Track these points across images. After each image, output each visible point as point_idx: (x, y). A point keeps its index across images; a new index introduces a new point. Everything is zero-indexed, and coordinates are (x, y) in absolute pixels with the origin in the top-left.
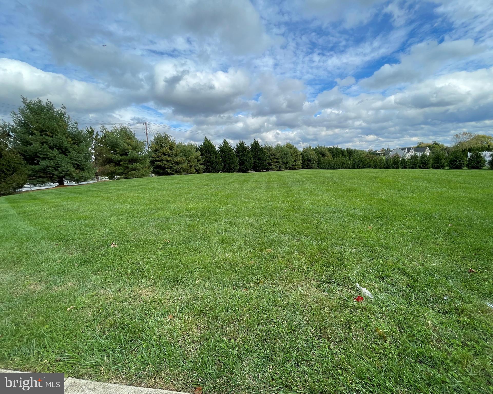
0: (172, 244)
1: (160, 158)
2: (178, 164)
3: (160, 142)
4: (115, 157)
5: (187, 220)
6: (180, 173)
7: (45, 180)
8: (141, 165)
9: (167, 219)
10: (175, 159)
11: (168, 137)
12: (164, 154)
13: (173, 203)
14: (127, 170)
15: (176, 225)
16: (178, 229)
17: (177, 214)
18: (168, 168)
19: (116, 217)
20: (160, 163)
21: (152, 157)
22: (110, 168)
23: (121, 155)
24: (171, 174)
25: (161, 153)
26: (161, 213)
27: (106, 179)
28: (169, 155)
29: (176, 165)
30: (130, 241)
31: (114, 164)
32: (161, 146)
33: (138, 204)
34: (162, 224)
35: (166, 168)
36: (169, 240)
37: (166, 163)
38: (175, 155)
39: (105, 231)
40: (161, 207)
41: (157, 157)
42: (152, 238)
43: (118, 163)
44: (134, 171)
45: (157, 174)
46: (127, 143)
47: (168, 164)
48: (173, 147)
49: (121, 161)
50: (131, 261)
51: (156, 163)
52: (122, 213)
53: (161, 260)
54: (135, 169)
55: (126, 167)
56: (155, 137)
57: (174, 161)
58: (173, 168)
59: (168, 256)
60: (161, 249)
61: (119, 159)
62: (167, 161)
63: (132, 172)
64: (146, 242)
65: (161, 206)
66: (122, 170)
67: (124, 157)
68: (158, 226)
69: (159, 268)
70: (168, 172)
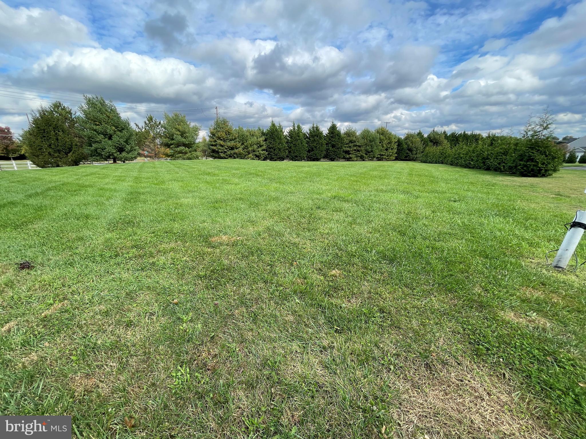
1: (216, 143)
2: (232, 149)
3: (218, 126)
6: (235, 158)
10: (229, 144)
11: (227, 122)
20: (215, 148)
21: (210, 142)
24: (225, 158)
25: (218, 137)
28: (224, 140)
32: (218, 131)
35: (219, 153)
37: (220, 147)
38: (230, 140)
41: (214, 141)
44: (181, 154)
45: (215, 158)
46: (176, 128)
47: (222, 148)
48: (229, 132)
51: (212, 147)
54: (181, 152)
55: (175, 150)
58: (227, 153)
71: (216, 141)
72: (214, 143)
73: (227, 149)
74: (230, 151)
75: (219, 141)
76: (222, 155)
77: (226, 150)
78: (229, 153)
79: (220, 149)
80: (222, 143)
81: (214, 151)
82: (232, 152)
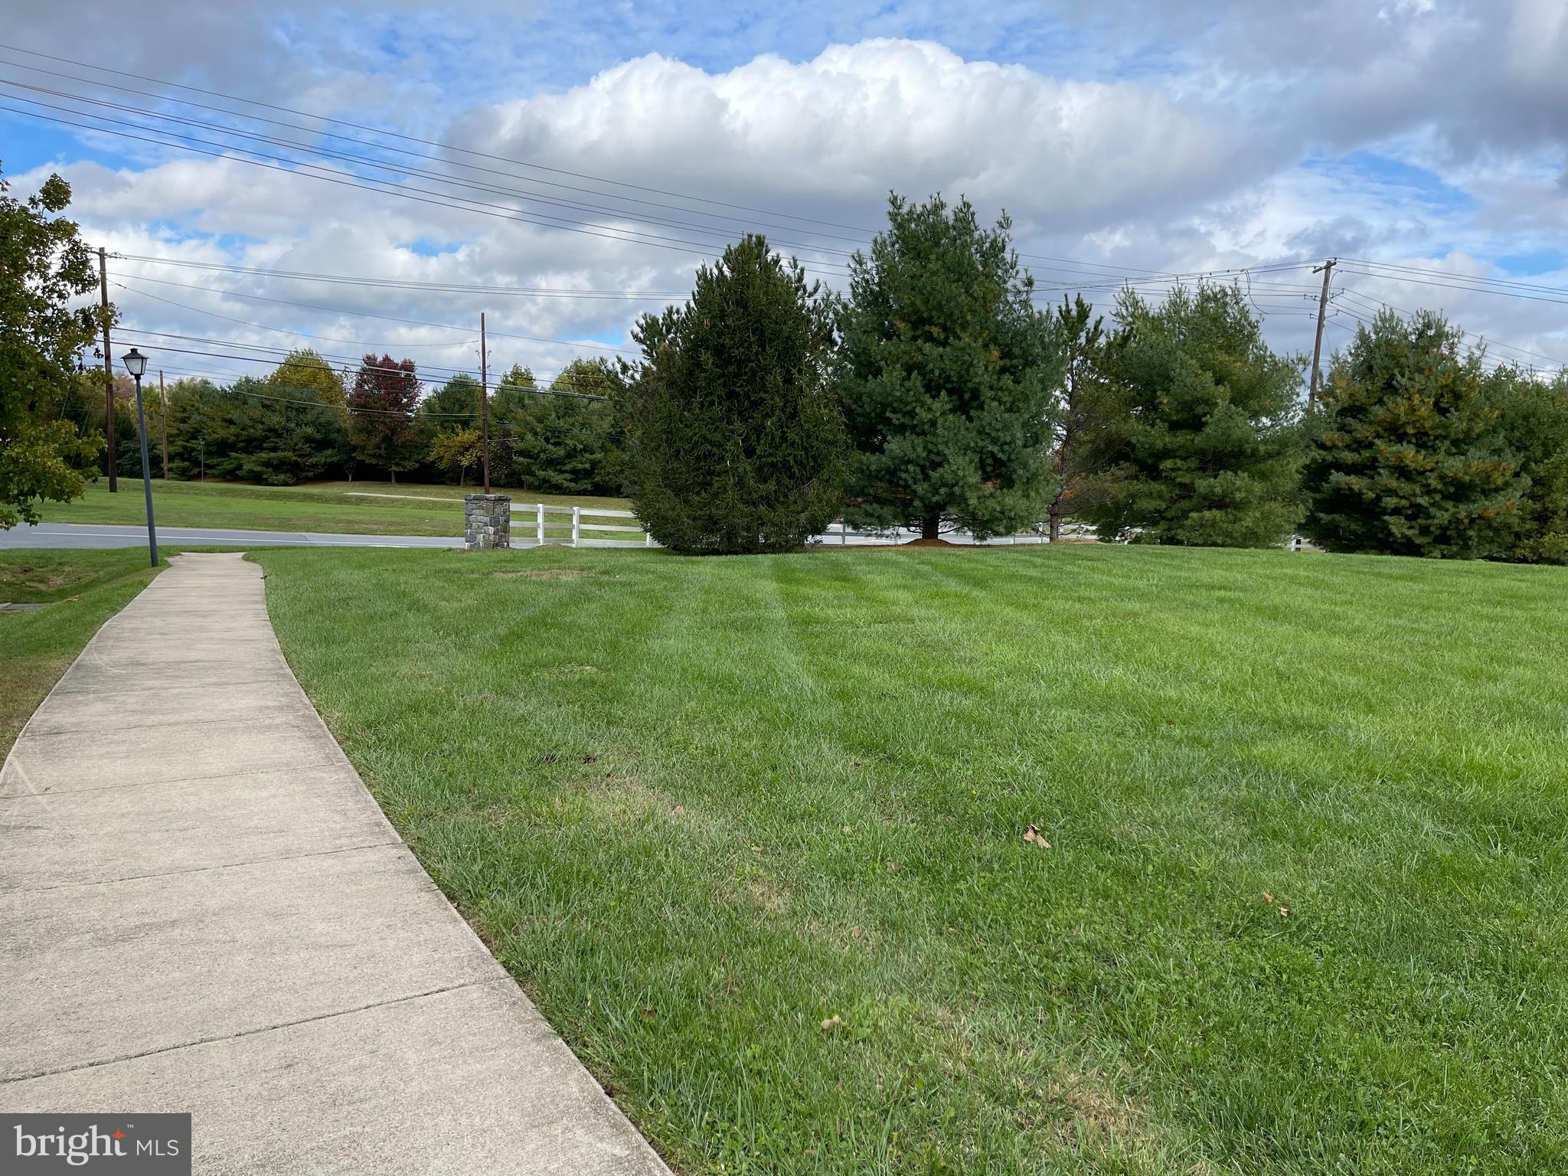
0: (1295, 929)
1: (1366, 454)
2: (1460, 491)
3: (1387, 362)
4: (1147, 434)
5: (1428, 825)
6: (1464, 552)
7: (887, 512)
8: (1258, 487)
9: (1309, 787)
10: (1454, 465)
11: (1441, 335)
12: (1395, 432)
13: (1370, 709)
14: (1185, 504)
15: (1347, 832)
16: (1357, 860)
17: (1372, 774)
18: (1396, 511)
19: (1075, 715)
20: (1356, 482)
21: (1322, 446)
22: (1113, 484)
23: (1174, 427)
24: (1408, 548)
25: (1379, 423)
26: (1289, 751)
27: (1086, 534)
28: (1422, 441)
29: (1446, 497)
30: (1103, 843)
31: (1134, 469)
32: (1390, 387)
33: (1189, 678)
34: (1275, 804)
35: (1384, 512)
36: (1285, 905)
37: (1393, 484)
38: (1455, 443)
39: (1021, 763)
40: (1294, 719)
41: (1348, 447)
42: (1204, 864)
43: (1149, 467)
44: (1217, 514)
45: (1330, 538)
46: (1211, 368)
47: (1405, 487)
48: (1457, 396)
49: (1167, 453)
50: (1083, 934)
51: (1336, 477)
52: (1106, 703)
53: (1217, 986)
54: (1220, 503)
55: (1181, 485)
56: (1363, 337)
57: (1442, 478)
58: (1429, 516)
59: (1259, 984)
60: (1232, 934)
61: (1159, 444)
62: (1403, 472)
63: (1207, 514)
64: (1175, 872)
65: (1295, 710)
66: (1161, 497)
67: (1182, 438)
68: (1249, 812)
69: (1197, 1023)
70: (1390, 534)
71: (1371, 445)
72: (1349, 457)
73: (1429, 491)
74: (1449, 505)
75: (1386, 449)
76: (1398, 527)
77: (1424, 501)
78: (1442, 517)
79: (1392, 492)
80: (1409, 454)
81: (1345, 501)
82: (1463, 511)
